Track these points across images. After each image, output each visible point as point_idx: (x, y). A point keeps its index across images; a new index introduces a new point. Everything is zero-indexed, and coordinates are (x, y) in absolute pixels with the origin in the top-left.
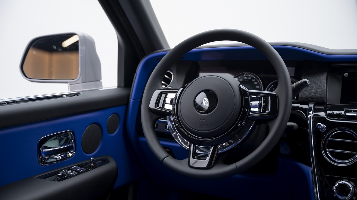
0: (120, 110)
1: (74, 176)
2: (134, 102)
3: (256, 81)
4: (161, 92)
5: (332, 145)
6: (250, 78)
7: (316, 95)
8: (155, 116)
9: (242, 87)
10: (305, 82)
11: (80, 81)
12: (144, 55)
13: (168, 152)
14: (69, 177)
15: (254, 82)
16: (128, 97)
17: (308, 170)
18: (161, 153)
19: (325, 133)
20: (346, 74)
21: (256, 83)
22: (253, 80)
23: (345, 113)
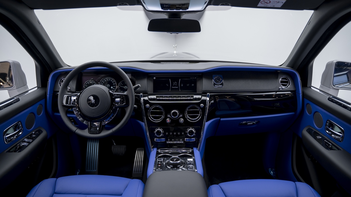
0: (43, 102)
1: (27, 146)
2: (49, 96)
3: (113, 81)
4: (67, 96)
5: (152, 113)
6: (110, 80)
7: (143, 90)
8: (66, 109)
9: (110, 91)
10: (139, 86)
11: (15, 88)
12: (51, 71)
13: (77, 127)
14: (25, 147)
15: (112, 81)
16: (46, 93)
17: (143, 124)
18: (73, 128)
19: (149, 108)
20: (155, 78)
21: (113, 82)
22: (111, 81)
23: (156, 98)
